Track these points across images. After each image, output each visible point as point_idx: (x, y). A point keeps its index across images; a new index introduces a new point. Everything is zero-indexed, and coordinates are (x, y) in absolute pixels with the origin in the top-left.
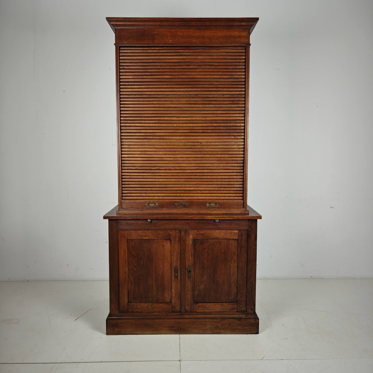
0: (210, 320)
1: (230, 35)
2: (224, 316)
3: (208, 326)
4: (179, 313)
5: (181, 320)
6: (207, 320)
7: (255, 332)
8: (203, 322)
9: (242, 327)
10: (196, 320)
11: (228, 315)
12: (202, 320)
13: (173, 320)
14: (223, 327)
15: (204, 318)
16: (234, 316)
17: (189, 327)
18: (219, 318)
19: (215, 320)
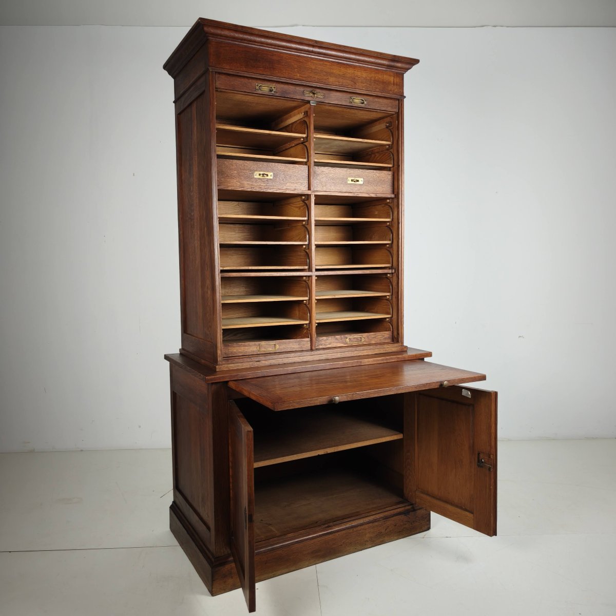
0: (371, 525)
1: (379, 78)
2: (386, 514)
3: (368, 535)
4: (324, 526)
5: (331, 536)
6: (366, 526)
7: (426, 527)
8: (360, 532)
9: (411, 525)
10: (351, 531)
11: (392, 512)
12: (359, 528)
13: (319, 539)
14: (387, 531)
15: (361, 525)
16: (399, 510)
17: (342, 545)
18: (380, 518)
19: (376, 524)
